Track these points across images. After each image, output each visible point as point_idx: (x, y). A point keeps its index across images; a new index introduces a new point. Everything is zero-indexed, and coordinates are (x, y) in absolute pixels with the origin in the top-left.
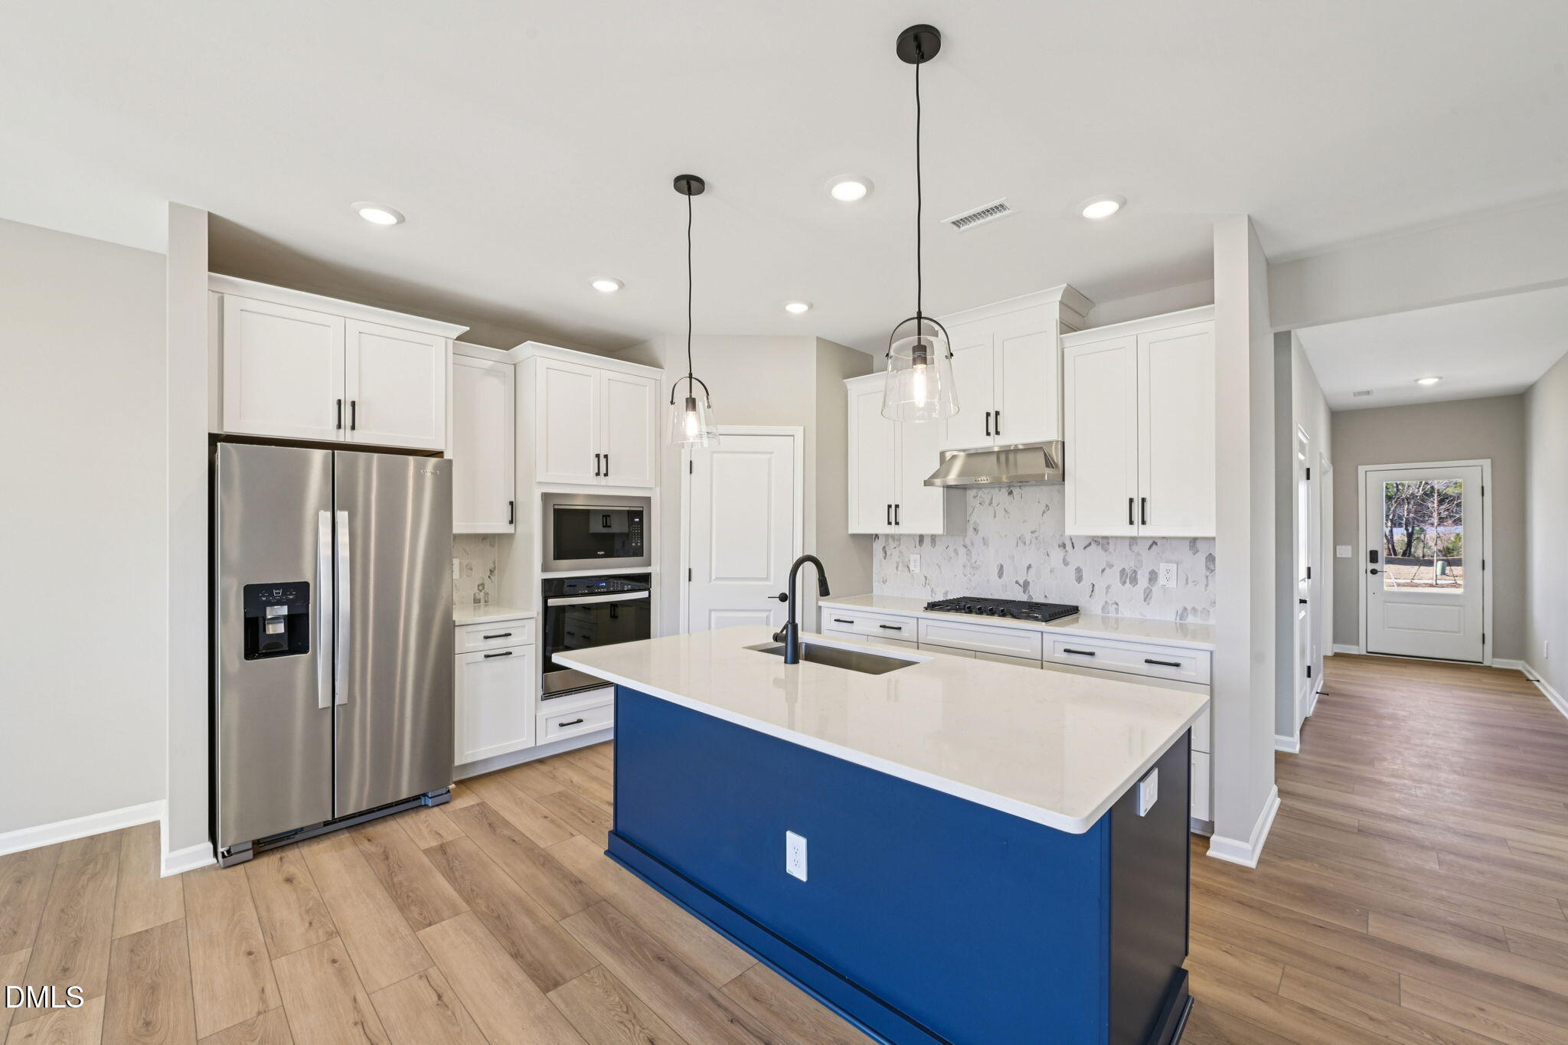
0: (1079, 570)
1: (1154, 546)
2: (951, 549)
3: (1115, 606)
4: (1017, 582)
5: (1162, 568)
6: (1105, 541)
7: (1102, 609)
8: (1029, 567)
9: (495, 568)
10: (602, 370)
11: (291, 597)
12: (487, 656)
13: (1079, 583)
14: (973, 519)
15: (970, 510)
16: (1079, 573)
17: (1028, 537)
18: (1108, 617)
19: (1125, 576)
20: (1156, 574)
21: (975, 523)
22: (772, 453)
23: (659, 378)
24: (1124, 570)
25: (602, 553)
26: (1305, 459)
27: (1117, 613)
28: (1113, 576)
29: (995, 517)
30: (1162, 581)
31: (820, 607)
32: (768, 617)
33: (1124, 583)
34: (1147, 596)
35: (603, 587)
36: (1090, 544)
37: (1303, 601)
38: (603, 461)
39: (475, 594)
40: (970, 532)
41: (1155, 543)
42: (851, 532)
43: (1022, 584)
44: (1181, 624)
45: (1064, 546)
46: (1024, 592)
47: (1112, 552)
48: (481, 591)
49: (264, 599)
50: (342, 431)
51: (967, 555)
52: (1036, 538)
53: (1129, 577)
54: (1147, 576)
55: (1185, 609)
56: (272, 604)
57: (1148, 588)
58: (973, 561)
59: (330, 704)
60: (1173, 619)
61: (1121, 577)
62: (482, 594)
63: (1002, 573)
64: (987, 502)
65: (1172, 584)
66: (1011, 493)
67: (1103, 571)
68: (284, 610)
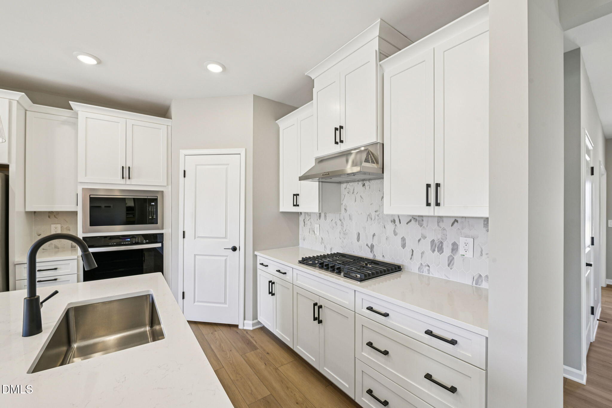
0: (403, 239)
1: (456, 223)
2: (334, 221)
3: (427, 268)
4: (367, 245)
5: (462, 241)
6: (420, 219)
7: (419, 268)
8: (374, 235)
10: (127, 119)
13: (403, 249)
14: (344, 202)
15: (342, 196)
16: (403, 241)
17: (373, 214)
18: (423, 276)
19: (434, 245)
20: (457, 245)
21: (346, 206)
22: (228, 164)
23: (170, 125)
24: (433, 241)
26: (590, 160)
27: (429, 273)
28: (426, 245)
29: (355, 201)
30: (461, 251)
31: (256, 256)
32: (226, 260)
33: (434, 251)
34: (450, 262)
35: (128, 241)
36: (411, 221)
37: (588, 265)
38: (127, 170)
40: (343, 210)
41: (456, 221)
42: (281, 210)
43: (370, 246)
44: (476, 287)
45: (394, 221)
46: (371, 252)
47: (425, 226)
51: (341, 225)
52: (378, 216)
53: (438, 247)
54: (451, 247)
55: (480, 276)
57: (451, 256)
58: (344, 230)
60: (470, 284)
61: (432, 246)
63: (359, 238)
64: (352, 191)
65: (469, 254)
66: (364, 185)
67: (419, 241)
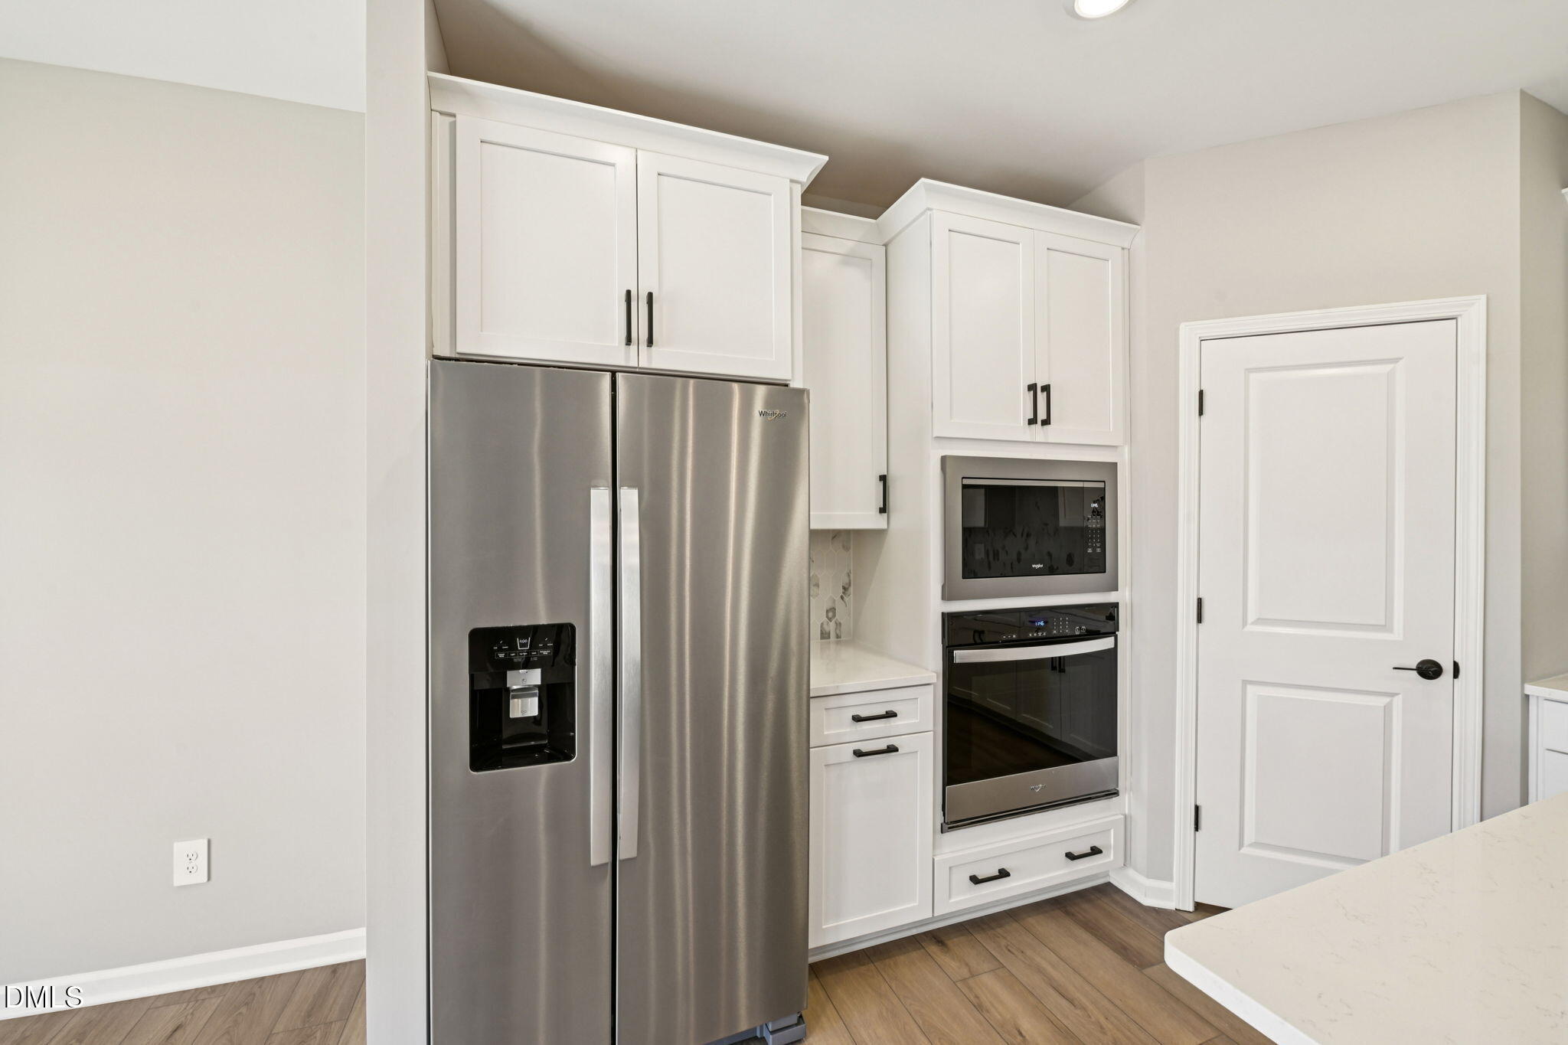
9: (850, 585)
10: (1035, 231)
11: (545, 653)
12: (858, 754)
22: (1396, 360)
23: (1126, 245)
25: (1039, 566)
31: (1527, 696)
35: (1039, 629)
38: (1042, 397)
39: (822, 624)
48: (830, 620)
49: (501, 655)
50: (633, 347)
56: (516, 667)
59: (607, 859)
62: (832, 624)
68: (535, 677)
